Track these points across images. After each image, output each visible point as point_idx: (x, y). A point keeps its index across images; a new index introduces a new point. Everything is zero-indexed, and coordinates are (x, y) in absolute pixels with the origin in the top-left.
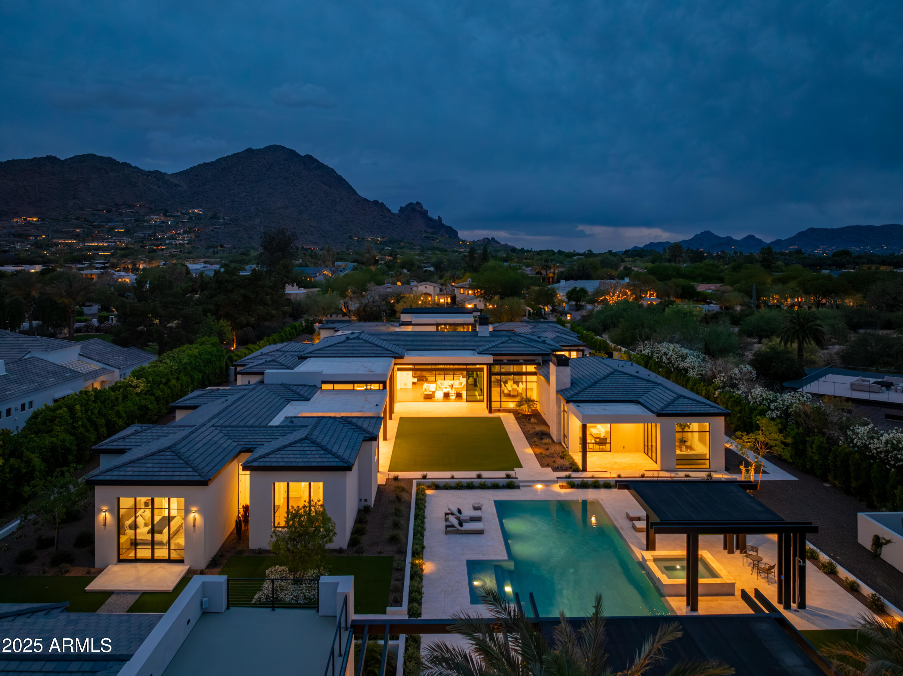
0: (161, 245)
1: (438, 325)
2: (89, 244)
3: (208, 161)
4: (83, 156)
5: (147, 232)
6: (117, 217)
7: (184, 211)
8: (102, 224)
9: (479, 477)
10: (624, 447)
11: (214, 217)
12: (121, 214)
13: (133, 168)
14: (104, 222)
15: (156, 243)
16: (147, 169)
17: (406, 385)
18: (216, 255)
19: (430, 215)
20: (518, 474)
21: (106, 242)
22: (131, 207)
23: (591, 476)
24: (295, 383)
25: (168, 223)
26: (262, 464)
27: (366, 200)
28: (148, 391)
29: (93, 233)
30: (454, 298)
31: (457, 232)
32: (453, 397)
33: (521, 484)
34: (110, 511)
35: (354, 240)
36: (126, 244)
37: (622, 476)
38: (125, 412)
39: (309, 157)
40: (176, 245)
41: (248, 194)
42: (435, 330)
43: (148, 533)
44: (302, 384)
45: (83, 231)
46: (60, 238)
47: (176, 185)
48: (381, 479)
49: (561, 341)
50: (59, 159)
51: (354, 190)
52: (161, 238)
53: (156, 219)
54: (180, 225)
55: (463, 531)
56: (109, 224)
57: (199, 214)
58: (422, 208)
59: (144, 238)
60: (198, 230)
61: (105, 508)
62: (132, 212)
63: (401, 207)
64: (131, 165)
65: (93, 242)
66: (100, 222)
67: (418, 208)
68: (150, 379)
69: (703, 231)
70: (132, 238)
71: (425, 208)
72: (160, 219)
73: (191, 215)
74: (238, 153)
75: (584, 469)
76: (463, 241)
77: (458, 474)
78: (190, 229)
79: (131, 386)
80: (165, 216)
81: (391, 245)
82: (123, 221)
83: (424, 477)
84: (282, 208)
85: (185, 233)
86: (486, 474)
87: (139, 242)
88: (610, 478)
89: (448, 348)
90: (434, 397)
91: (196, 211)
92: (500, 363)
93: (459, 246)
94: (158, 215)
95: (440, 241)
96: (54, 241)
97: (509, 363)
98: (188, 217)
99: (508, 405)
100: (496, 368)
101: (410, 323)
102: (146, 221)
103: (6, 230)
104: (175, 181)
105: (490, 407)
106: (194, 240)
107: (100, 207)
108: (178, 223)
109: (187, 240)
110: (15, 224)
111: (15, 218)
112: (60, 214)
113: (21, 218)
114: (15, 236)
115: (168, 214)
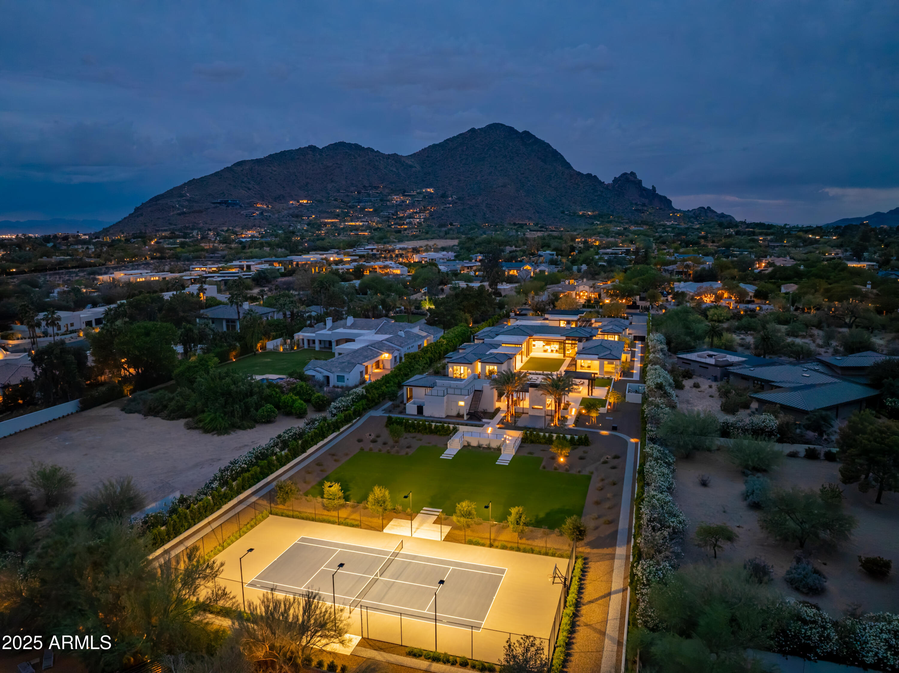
0: (403, 224)
2: (349, 224)
3: (437, 142)
4: (335, 144)
5: (391, 211)
6: (366, 197)
7: (418, 191)
8: (355, 204)
11: (444, 196)
12: (369, 195)
13: (376, 152)
14: (357, 202)
15: (399, 222)
17: (540, 346)
19: (644, 185)
20: (555, 373)
21: (361, 222)
22: (377, 188)
25: (406, 202)
26: (484, 362)
27: (579, 174)
29: (350, 213)
31: (671, 202)
35: (566, 214)
39: (527, 133)
40: (415, 224)
44: (496, 343)
45: (342, 211)
46: (326, 218)
47: (411, 166)
49: (611, 331)
50: (318, 148)
51: (568, 164)
52: (402, 217)
53: (397, 199)
54: (416, 204)
56: (360, 204)
57: (431, 193)
58: (636, 178)
59: (389, 218)
60: (431, 208)
61: (450, 368)
62: (378, 193)
63: (615, 178)
64: (374, 150)
65: (351, 222)
66: (353, 203)
67: (632, 178)
70: (380, 217)
71: (639, 177)
72: (400, 199)
73: (425, 194)
74: (463, 134)
76: (675, 210)
77: (537, 372)
78: (424, 208)
80: (404, 195)
81: (600, 219)
82: (370, 201)
83: (529, 372)
85: (421, 211)
86: (547, 372)
87: (386, 221)
89: (552, 333)
90: (547, 351)
91: (429, 190)
92: (569, 340)
93: (669, 218)
94: (398, 195)
95: (650, 213)
96: (322, 220)
97: (572, 340)
98: (422, 196)
99: (572, 355)
100: (567, 342)
101: (547, 319)
102: (388, 201)
103: (286, 212)
104: (410, 163)
105: (564, 356)
106: (429, 219)
107: (352, 189)
108: (414, 202)
109: (422, 218)
110: (291, 206)
111: (291, 201)
112: (323, 196)
113: (295, 200)
114: (293, 216)
115: (406, 193)
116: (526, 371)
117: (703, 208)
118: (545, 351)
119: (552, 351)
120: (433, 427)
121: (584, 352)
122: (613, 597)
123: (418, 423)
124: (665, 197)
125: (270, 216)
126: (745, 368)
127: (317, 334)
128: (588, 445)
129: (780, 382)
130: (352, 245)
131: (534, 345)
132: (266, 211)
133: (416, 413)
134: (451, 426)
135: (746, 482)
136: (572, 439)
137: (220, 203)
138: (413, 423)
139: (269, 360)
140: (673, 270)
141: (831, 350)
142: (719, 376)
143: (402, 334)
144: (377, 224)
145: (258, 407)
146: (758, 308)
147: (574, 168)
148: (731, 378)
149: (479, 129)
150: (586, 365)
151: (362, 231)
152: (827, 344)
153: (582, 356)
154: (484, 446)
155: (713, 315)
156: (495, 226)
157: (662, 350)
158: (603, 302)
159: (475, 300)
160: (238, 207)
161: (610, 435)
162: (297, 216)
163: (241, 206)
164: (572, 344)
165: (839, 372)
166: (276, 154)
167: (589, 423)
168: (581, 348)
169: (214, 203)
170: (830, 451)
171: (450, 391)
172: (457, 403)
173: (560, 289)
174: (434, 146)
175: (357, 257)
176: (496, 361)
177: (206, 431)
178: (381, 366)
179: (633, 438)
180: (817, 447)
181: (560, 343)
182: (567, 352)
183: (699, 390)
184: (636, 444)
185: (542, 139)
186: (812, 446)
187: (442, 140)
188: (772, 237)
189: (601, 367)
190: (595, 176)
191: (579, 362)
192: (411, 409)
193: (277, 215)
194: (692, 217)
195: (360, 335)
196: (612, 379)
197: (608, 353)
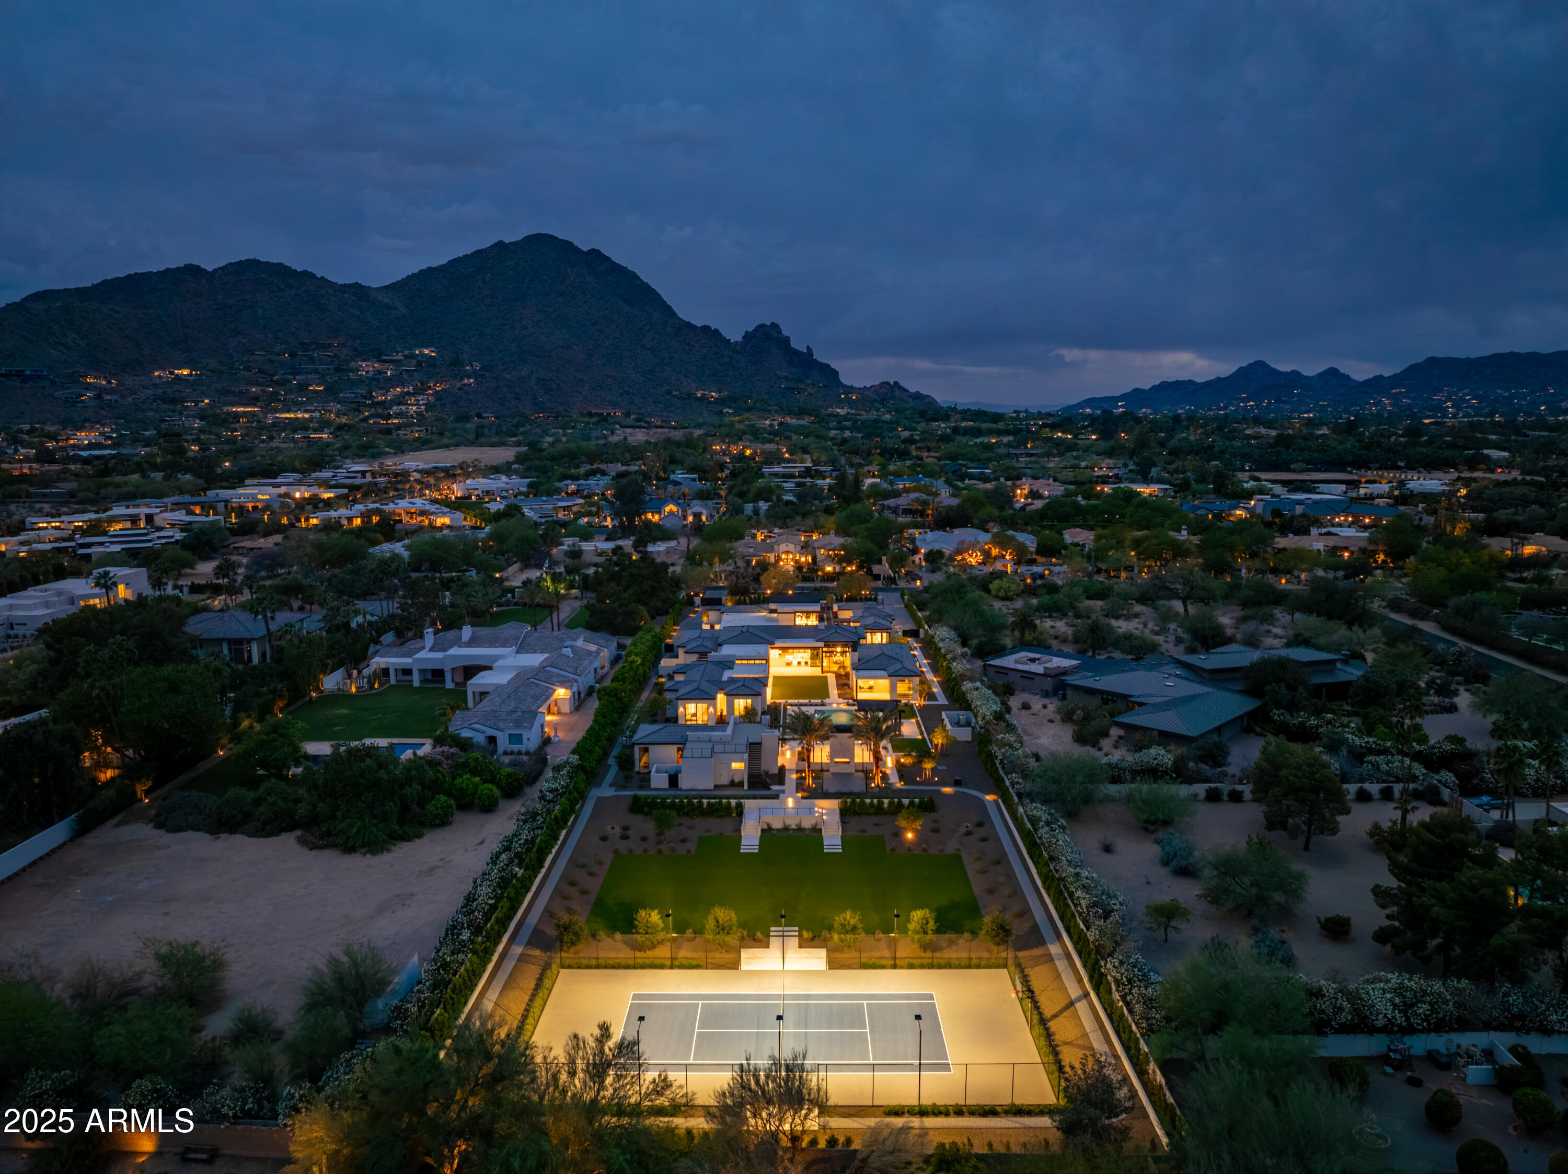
1: (795, 612)
2: (280, 416)
4: (240, 263)
5: (359, 391)
6: (307, 364)
7: (406, 353)
8: (287, 377)
11: (456, 362)
12: (312, 360)
14: (290, 374)
16: (340, 281)
19: (794, 344)
20: (827, 701)
21: (306, 411)
22: (326, 346)
25: (386, 373)
26: (729, 693)
27: (689, 325)
30: (814, 558)
31: (837, 373)
32: (803, 664)
35: (674, 396)
39: (595, 253)
41: (504, 321)
45: (262, 391)
46: (233, 405)
47: (388, 307)
48: (768, 703)
50: (204, 270)
51: (670, 308)
52: (383, 403)
53: (367, 368)
54: (406, 377)
56: (297, 377)
57: (431, 357)
58: (780, 333)
59: (357, 402)
60: (436, 386)
62: (329, 356)
63: (746, 332)
64: (314, 275)
65: (286, 412)
66: (283, 374)
67: (773, 333)
69: (1252, 362)
70: (337, 400)
71: (785, 332)
72: (374, 367)
73: (419, 358)
74: (481, 250)
75: (859, 697)
76: (847, 392)
77: (801, 701)
78: (423, 384)
80: (380, 361)
81: (733, 404)
82: (316, 372)
84: (561, 346)
85: (416, 391)
86: (813, 700)
87: (354, 410)
90: (792, 664)
91: (427, 352)
93: (840, 403)
94: (368, 360)
95: (810, 394)
96: (226, 409)
98: (414, 362)
101: (774, 611)
102: (350, 370)
103: (148, 392)
104: (386, 300)
105: (824, 671)
106: (435, 406)
107: (278, 348)
108: (401, 374)
109: (423, 405)
110: (158, 381)
111: (156, 370)
112: (221, 362)
113: (164, 370)
114: (164, 401)
115: (384, 358)
117: (888, 383)
118: (789, 664)
119: (799, 663)
120: (705, 806)
121: (864, 666)
122: (1078, 1005)
123: (682, 802)
124: (828, 366)
125: (116, 401)
126: (1087, 678)
127: (414, 659)
128: (934, 811)
129: (1139, 696)
130: (317, 464)
132: (112, 392)
133: (667, 786)
134: (733, 802)
135: (1157, 842)
136: (912, 804)
137: (6, 375)
138: (673, 803)
139: (345, 711)
140: (897, 507)
141: (1172, 638)
142: (1050, 689)
143: (567, 651)
144: (338, 416)
145: (423, 802)
146: (1047, 572)
147: (680, 315)
148: (1069, 692)
149: (510, 243)
150: (866, 686)
151: (316, 430)
152: (1163, 631)
153: (862, 673)
154: (794, 827)
155: (999, 590)
156: (557, 417)
157: (964, 655)
158: (823, 570)
159: (650, 583)
160: (47, 382)
161: (956, 793)
162: (173, 401)
163: (53, 382)
165: (1207, 676)
166: (118, 279)
167: (921, 777)
170: (1234, 790)
171: (718, 748)
172: (730, 766)
173: (751, 550)
174: (430, 270)
175: (346, 491)
176: (749, 692)
177: (349, 849)
178: (555, 709)
179: (987, 794)
180: (1219, 785)
181: (812, 650)
182: (825, 665)
183: (1031, 711)
184: (996, 802)
185: (623, 264)
186: (1213, 785)
187: (443, 260)
188: (1011, 438)
189: (893, 689)
190: (716, 331)
191: (851, 682)
192: (659, 781)
193: (130, 400)
194: (876, 401)
195: (497, 658)
196: (912, 705)
197: (899, 666)
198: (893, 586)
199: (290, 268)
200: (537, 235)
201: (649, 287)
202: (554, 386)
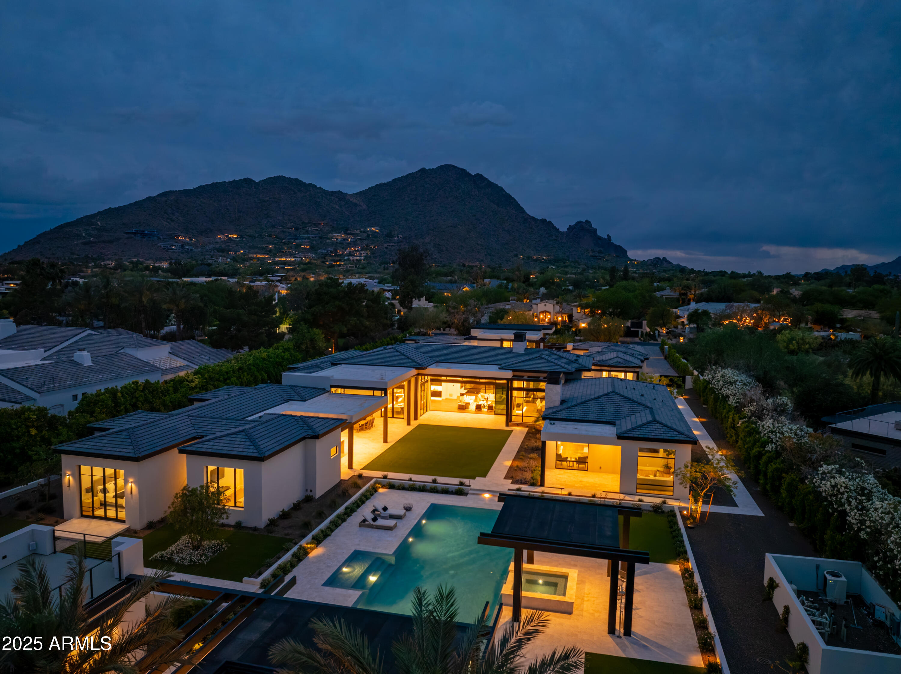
0: (340, 260)
1: (502, 340)
2: (278, 259)
3: (385, 181)
4: (274, 178)
5: (330, 249)
6: (304, 234)
7: (362, 229)
8: (290, 240)
9: (434, 481)
10: (600, 468)
11: (389, 235)
12: (307, 232)
13: (318, 188)
14: (293, 239)
15: (336, 258)
16: (330, 190)
17: (451, 395)
18: (386, 271)
19: (599, 233)
20: (476, 482)
21: (294, 257)
22: (316, 225)
23: (541, 491)
24: (303, 385)
25: (348, 240)
26: (194, 449)
27: (533, 218)
28: (203, 386)
29: (283, 249)
30: (570, 317)
31: (626, 252)
32: (485, 410)
33: (470, 492)
34: (73, 475)
35: (519, 258)
36: (311, 260)
37: (573, 494)
38: (171, 402)
39: (479, 177)
40: (353, 261)
41: (420, 213)
42: (500, 346)
43: (113, 497)
44: (311, 386)
45: (275, 247)
46: (255, 253)
47: (356, 205)
48: (347, 475)
49: (618, 362)
50: (254, 181)
51: (522, 208)
52: (341, 255)
53: (338, 237)
54: (359, 242)
55: (374, 525)
56: (297, 241)
57: (376, 232)
58: (591, 226)
59: (326, 255)
60: (374, 247)
61: (69, 473)
62: (317, 230)
63: (570, 226)
64: (316, 186)
65: (282, 257)
66: (289, 239)
67: (587, 227)
68: (206, 376)
70: (316, 253)
71: (594, 226)
72: (341, 237)
73: (369, 233)
74: (413, 173)
75: (542, 485)
76: (631, 260)
77: (417, 478)
78: (367, 246)
79: (187, 381)
80: (346, 233)
81: (556, 264)
82: (309, 238)
83: (385, 477)
84: (451, 226)
85: (362, 249)
86: (440, 479)
87: (322, 258)
88: (562, 494)
89: (478, 362)
90: (468, 409)
91: (374, 229)
92: (520, 378)
94: (339, 233)
95: (607, 260)
96: (250, 255)
97: (529, 380)
98: (366, 235)
99: (530, 420)
100: (516, 384)
101: (475, 338)
102: (329, 239)
103: (211, 246)
104: (355, 201)
105: (509, 421)
106: (370, 257)
107: (289, 225)
108: (356, 241)
109: (364, 256)
110: (219, 241)
111: (219, 235)
112: (256, 231)
113: (224, 235)
114: (218, 251)
115: (348, 232)
116: (379, 474)
117: (659, 258)
118: (463, 408)
119: (479, 408)
124: (620, 247)
125: (191, 250)
131: (437, 394)
132: (188, 244)
137: (135, 234)
140: (661, 297)
147: (528, 213)
149: (429, 169)
153: (560, 427)
156: (443, 267)
158: (577, 326)
160: (156, 238)
162: (223, 251)
163: (159, 238)
164: (528, 390)
166: (207, 185)
168: (556, 401)
169: (127, 233)
173: (508, 307)
174: (382, 185)
181: (498, 388)
182: (516, 412)
185: (495, 183)
189: (628, 469)
190: (550, 222)
191: (551, 445)
193: (200, 249)
194: (650, 265)
196: (671, 514)
197: (645, 417)
198: (652, 342)
199: (302, 181)
200: (445, 165)
201: (510, 196)
202: (444, 249)
